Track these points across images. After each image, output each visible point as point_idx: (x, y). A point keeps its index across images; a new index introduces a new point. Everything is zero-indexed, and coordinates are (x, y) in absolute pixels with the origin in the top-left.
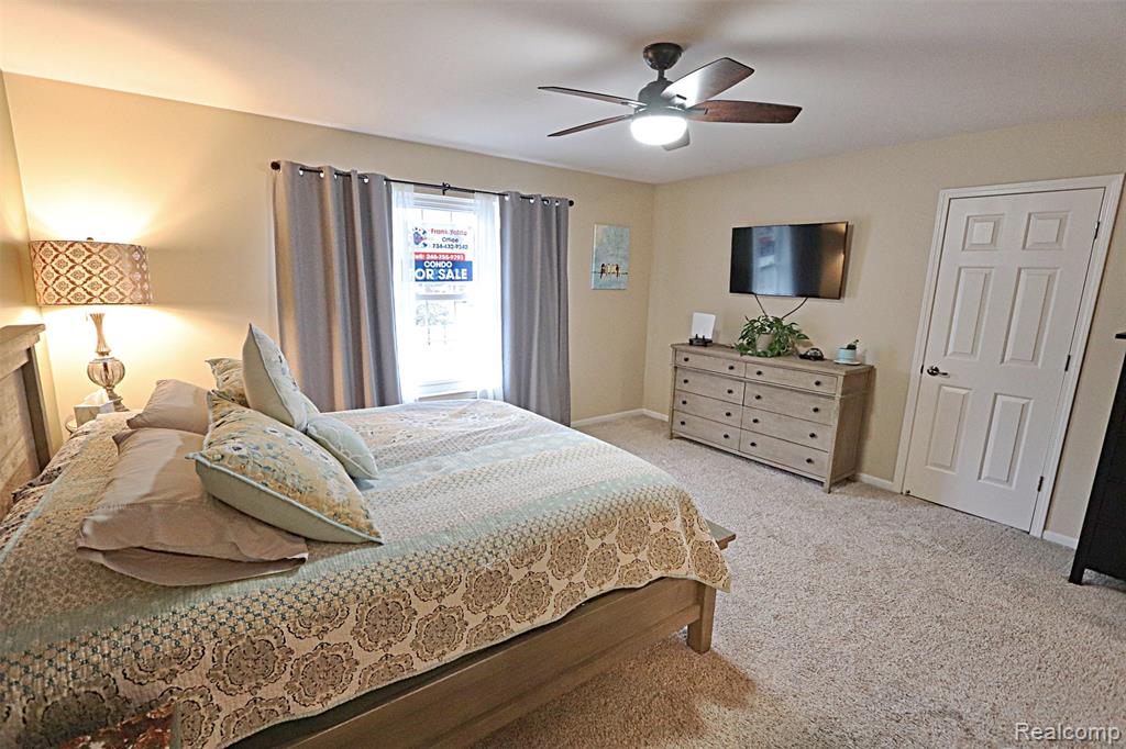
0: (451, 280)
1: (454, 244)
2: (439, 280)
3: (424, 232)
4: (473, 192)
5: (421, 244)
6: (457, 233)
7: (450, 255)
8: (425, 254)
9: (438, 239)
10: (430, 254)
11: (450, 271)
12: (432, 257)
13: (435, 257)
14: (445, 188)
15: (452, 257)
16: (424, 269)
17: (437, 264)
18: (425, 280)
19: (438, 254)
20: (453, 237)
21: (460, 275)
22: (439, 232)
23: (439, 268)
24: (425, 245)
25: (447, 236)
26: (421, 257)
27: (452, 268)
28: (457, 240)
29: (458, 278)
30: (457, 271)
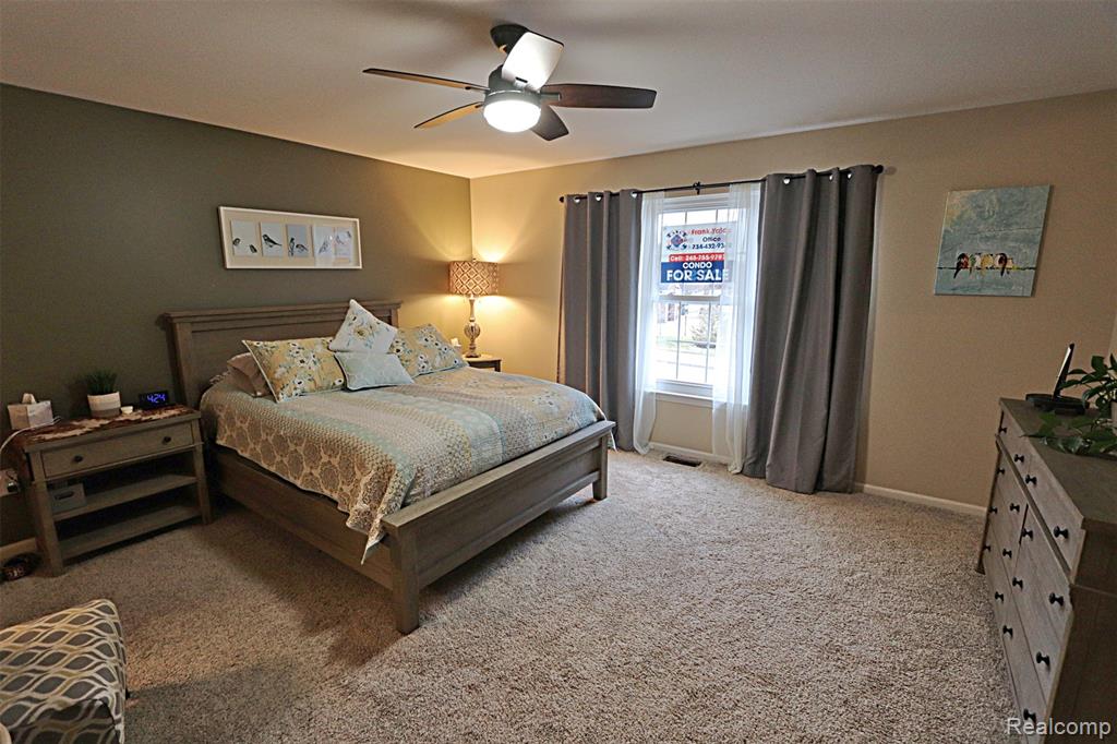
0: (710, 281)
1: (716, 243)
2: (697, 281)
3: (685, 234)
4: (728, 184)
5: (681, 246)
6: (721, 231)
7: (710, 255)
8: (684, 255)
9: (698, 240)
10: (690, 255)
11: (709, 271)
12: (691, 258)
13: (695, 258)
14: (698, 187)
15: (712, 257)
16: (683, 270)
17: (696, 265)
18: (683, 281)
19: (697, 255)
20: (715, 235)
21: (721, 276)
22: (700, 232)
23: (698, 269)
24: (685, 247)
25: (708, 236)
26: (680, 259)
27: (712, 269)
28: (719, 239)
29: (717, 278)
30: (717, 271)
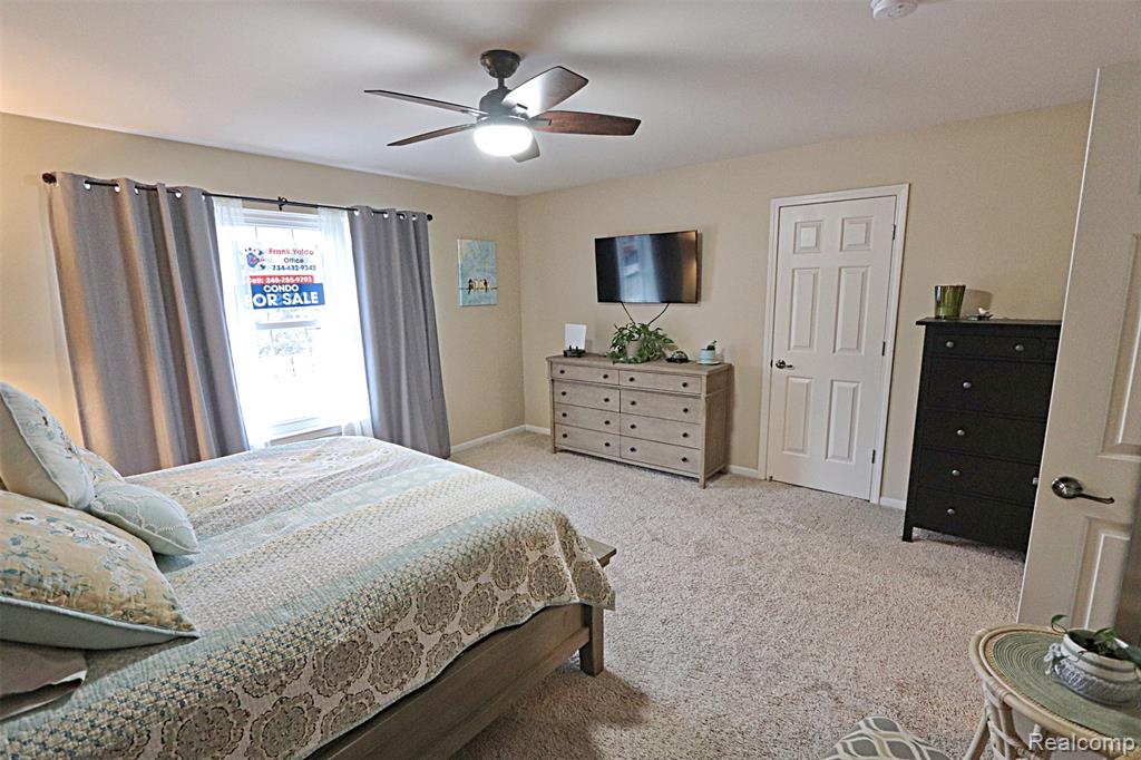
0: (299, 305)
1: (300, 265)
2: (284, 306)
3: (261, 253)
4: (317, 206)
5: (258, 266)
6: (301, 252)
7: (294, 277)
8: (264, 277)
9: (279, 260)
10: (271, 277)
11: (297, 295)
12: (273, 280)
13: (277, 280)
14: (281, 203)
15: (298, 280)
16: (265, 294)
17: (279, 288)
18: (267, 306)
19: (280, 277)
20: (297, 257)
21: (309, 299)
22: (280, 252)
23: (282, 293)
24: (263, 267)
25: (289, 256)
26: (259, 281)
27: (299, 292)
28: (302, 261)
29: (307, 302)
30: (305, 294)
